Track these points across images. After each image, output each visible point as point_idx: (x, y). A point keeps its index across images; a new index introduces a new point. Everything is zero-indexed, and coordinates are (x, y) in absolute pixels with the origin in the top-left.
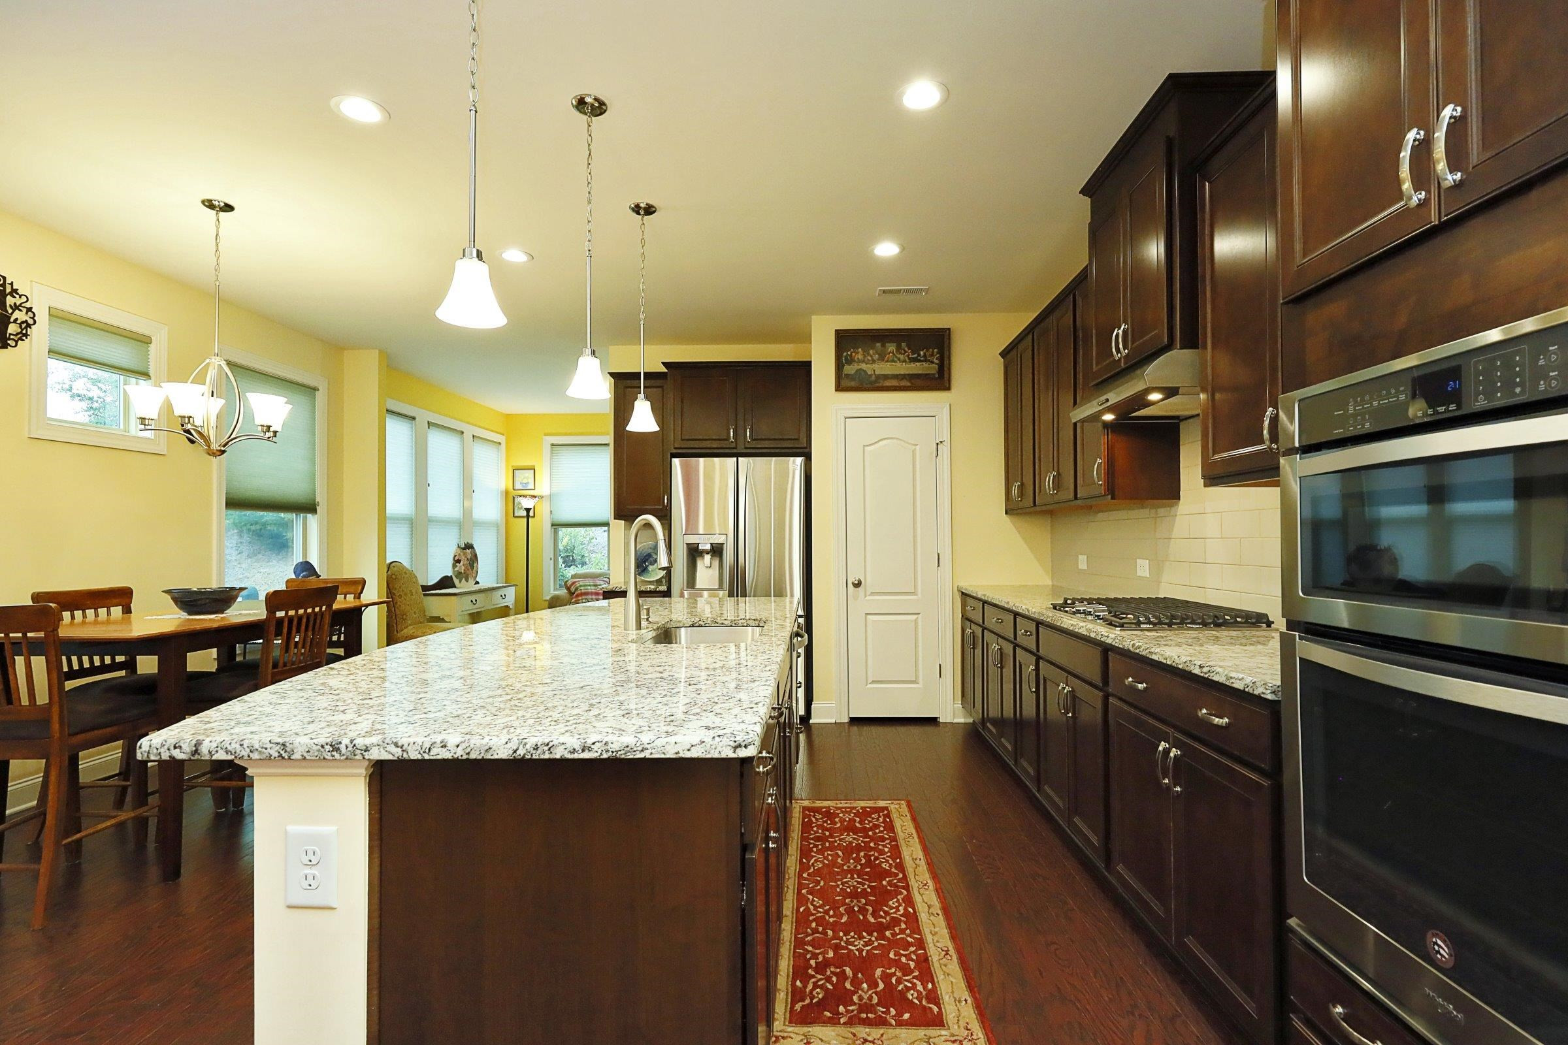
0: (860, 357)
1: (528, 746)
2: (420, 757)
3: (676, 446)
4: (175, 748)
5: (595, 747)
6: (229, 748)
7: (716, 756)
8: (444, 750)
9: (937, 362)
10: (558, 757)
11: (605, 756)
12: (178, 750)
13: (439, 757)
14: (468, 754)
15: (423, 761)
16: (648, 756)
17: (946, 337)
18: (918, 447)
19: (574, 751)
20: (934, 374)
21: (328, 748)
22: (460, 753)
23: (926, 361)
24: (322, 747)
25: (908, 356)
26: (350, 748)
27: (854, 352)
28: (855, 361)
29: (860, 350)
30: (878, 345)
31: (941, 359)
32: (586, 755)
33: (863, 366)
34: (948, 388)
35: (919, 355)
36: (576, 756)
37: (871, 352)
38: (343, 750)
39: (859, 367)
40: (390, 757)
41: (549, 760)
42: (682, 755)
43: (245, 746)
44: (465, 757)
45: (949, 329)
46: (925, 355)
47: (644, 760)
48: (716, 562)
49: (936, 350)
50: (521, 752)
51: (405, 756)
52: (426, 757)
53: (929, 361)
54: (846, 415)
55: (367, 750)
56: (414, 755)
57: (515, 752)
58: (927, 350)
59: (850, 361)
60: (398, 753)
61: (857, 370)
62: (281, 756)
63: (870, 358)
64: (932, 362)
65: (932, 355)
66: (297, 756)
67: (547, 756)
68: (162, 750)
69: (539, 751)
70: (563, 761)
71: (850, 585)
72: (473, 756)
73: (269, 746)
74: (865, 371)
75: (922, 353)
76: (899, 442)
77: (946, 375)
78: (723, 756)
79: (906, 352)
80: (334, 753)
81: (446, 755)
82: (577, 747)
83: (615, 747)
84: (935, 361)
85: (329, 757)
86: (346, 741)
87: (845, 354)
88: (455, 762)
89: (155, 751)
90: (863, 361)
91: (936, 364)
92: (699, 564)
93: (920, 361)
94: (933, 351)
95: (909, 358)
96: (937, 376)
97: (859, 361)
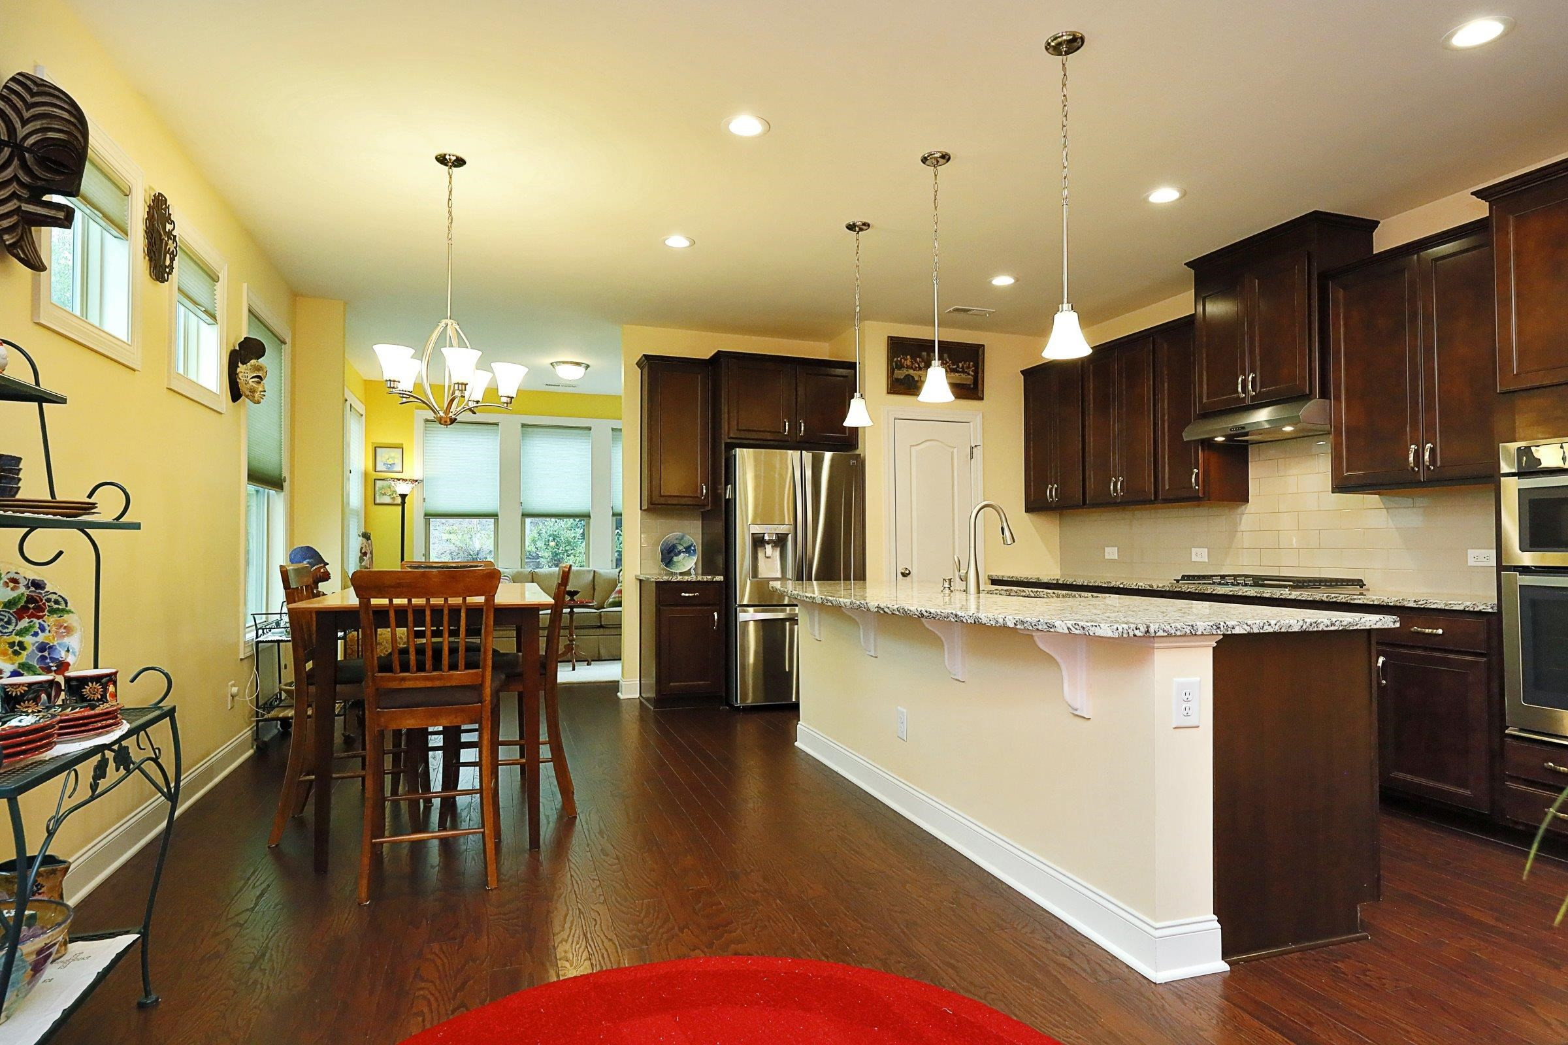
0: (909, 363)
1: (1307, 624)
2: (1258, 632)
3: (731, 435)
4: (1136, 629)
5: (1337, 623)
6: (1165, 629)
7: (1386, 627)
8: (1270, 627)
9: (973, 374)
10: (1320, 629)
11: (1341, 628)
12: (1138, 631)
13: (1267, 631)
14: (1281, 629)
15: (1260, 633)
16: (1359, 628)
17: (980, 352)
18: (955, 450)
19: (1327, 626)
20: (970, 385)
21: (1215, 627)
22: (1277, 629)
23: (963, 372)
24: (1212, 626)
25: (949, 366)
26: (1225, 627)
27: (904, 358)
28: (904, 367)
29: (908, 357)
30: (924, 354)
31: (976, 372)
32: (1333, 628)
33: (911, 372)
34: (982, 399)
35: (958, 366)
36: (1328, 629)
37: (918, 359)
38: (1222, 628)
39: (907, 373)
40: (1245, 632)
41: (1316, 631)
42: (1372, 627)
43: (1173, 627)
44: (1279, 631)
45: (984, 346)
46: (963, 366)
47: (1357, 630)
48: (777, 553)
49: (971, 363)
50: (1304, 627)
51: (1252, 631)
52: (1262, 631)
53: (966, 372)
54: (897, 417)
55: (1233, 628)
56: (1256, 631)
57: (1302, 627)
58: (965, 363)
59: (900, 366)
60: (1248, 629)
61: (906, 376)
62: (1191, 632)
63: (917, 366)
64: (969, 374)
65: (969, 367)
66: (1199, 633)
67: (1315, 629)
68: (1129, 631)
69: (1312, 627)
70: (1323, 631)
71: (899, 574)
72: (1283, 630)
73: (1185, 627)
74: (913, 377)
75: (960, 365)
76: (940, 444)
77: (980, 386)
78: (1389, 627)
79: (947, 362)
80: (1218, 630)
81: (1271, 630)
82: (1329, 624)
83: (1345, 623)
84: (971, 373)
85: (1215, 633)
86: (1222, 624)
87: (895, 359)
88: (1274, 633)
89: (1126, 631)
90: (912, 368)
91: (972, 376)
92: (761, 555)
93: (958, 372)
94: (969, 364)
95: (950, 368)
96: (972, 386)
97: (908, 367)
